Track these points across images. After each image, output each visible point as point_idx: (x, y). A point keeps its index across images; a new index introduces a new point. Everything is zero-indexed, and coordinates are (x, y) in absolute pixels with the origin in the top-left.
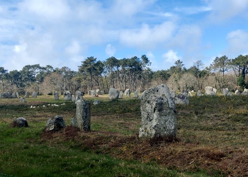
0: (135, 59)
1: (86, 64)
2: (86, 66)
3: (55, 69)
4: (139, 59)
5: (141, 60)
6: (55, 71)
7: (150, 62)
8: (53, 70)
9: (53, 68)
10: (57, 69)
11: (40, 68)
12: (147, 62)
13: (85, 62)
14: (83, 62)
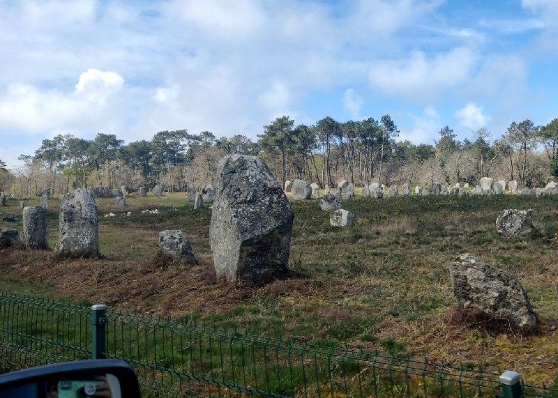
0: (370, 122)
1: (272, 130)
2: (274, 135)
3: (219, 139)
4: (377, 122)
5: (380, 124)
6: (219, 143)
7: (398, 130)
8: (216, 141)
9: (214, 137)
10: (224, 139)
11: (189, 137)
12: (392, 130)
13: (271, 128)
14: (267, 127)
